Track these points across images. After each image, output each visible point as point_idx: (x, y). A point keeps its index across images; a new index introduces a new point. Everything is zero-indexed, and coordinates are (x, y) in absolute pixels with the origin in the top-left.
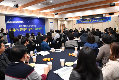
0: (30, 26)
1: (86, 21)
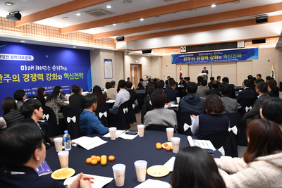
0: (51, 68)
1: (196, 58)
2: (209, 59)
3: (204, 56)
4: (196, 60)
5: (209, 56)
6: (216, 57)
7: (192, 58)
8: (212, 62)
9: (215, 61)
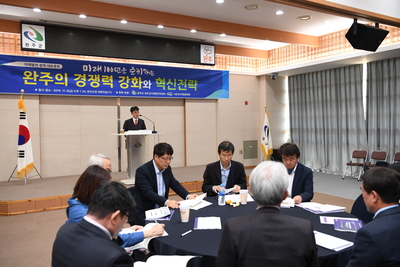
1: (71, 76)
2: (117, 87)
3: (101, 74)
4: (72, 85)
5: (116, 77)
6: (136, 83)
7: (59, 77)
8: (124, 95)
9: (134, 93)
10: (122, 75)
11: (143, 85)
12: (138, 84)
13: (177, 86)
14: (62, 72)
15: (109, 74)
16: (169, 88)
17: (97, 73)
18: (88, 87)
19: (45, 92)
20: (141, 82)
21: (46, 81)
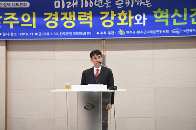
2: (98, 26)
3: (77, 10)
4: (41, 27)
6: (125, 19)
7: (26, 17)
8: (108, 35)
9: (121, 32)
10: (104, 9)
11: (134, 21)
12: (127, 21)
13: (189, 19)
14: (29, 11)
15: (87, 10)
16: (175, 23)
17: (71, 9)
18: (61, 28)
19: (10, 37)
20: (131, 18)
21: (11, 23)
